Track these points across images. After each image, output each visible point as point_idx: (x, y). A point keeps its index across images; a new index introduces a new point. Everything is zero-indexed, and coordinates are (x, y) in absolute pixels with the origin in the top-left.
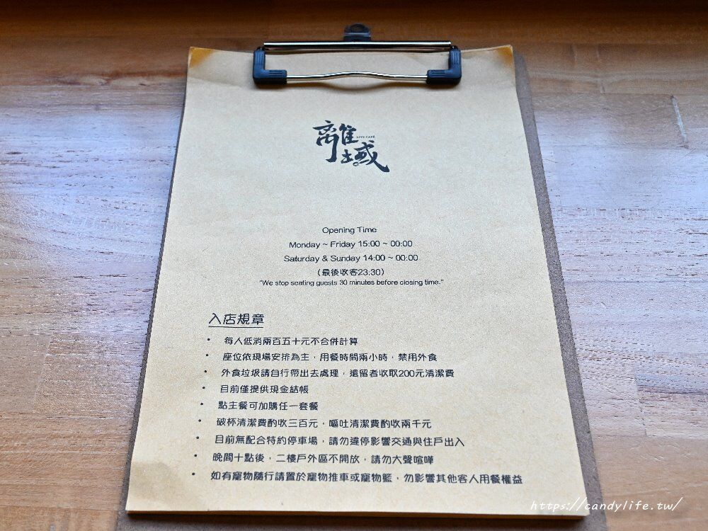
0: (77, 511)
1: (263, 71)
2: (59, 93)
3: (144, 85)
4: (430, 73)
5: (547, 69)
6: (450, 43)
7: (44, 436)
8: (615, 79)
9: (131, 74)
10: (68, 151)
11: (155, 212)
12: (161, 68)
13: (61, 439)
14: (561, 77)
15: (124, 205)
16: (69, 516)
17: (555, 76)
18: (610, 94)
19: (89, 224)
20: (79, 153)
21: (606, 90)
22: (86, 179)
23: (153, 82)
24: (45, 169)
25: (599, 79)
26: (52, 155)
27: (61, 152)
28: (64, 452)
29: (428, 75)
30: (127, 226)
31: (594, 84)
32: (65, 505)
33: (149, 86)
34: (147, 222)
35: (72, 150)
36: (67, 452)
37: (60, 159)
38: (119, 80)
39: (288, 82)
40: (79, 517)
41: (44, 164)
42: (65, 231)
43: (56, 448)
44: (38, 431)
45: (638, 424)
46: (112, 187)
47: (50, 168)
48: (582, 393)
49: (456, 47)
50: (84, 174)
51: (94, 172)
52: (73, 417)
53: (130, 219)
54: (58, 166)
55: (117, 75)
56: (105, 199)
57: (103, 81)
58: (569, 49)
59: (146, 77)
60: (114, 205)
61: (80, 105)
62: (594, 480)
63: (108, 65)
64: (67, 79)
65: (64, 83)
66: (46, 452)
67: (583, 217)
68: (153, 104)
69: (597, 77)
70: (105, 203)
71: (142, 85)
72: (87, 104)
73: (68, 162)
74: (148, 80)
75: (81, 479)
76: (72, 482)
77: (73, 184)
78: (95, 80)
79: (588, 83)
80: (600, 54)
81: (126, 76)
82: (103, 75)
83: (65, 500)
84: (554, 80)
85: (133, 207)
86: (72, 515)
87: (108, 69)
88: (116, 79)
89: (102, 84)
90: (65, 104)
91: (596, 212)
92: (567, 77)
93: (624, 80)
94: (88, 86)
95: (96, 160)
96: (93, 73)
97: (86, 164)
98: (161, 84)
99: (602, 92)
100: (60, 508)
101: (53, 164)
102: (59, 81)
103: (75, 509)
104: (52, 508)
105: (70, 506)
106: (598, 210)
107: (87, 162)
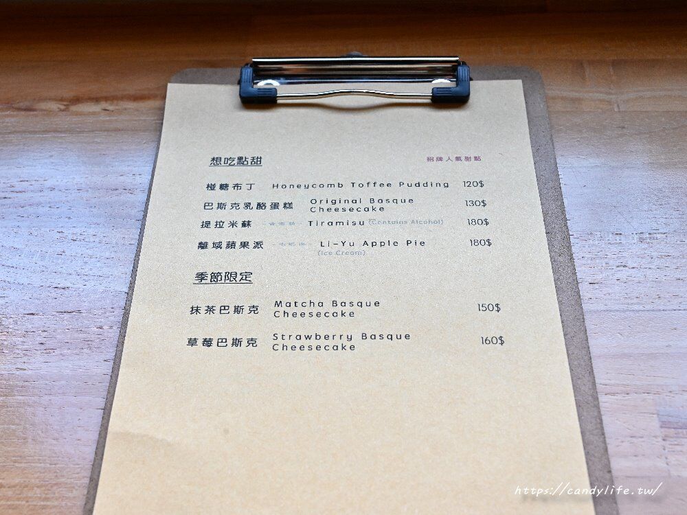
2: (13, 120)
3: (108, 110)
4: (435, 90)
5: (561, 88)
8: (631, 96)
10: (21, 181)
11: (117, 243)
12: (125, 93)
14: (571, 95)
15: (82, 237)
17: (565, 94)
18: (625, 112)
20: (33, 183)
21: (621, 107)
22: (41, 210)
23: (117, 107)
25: (613, 97)
26: (4, 185)
27: (15, 182)
29: (432, 93)
30: (85, 259)
31: (607, 102)
33: (113, 111)
35: (27, 179)
37: (12, 189)
38: (80, 105)
46: (69, 218)
48: (602, 428)
50: (39, 204)
51: (49, 203)
53: (90, 253)
54: (10, 196)
55: (77, 100)
56: (61, 230)
57: (62, 107)
58: (580, 65)
59: (109, 102)
60: (71, 237)
61: (35, 132)
63: (68, 91)
64: (22, 105)
65: (19, 109)
67: (597, 242)
68: (117, 130)
69: (610, 93)
70: (61, 235)
71: (105, 110)
72: (44, 131)
73: (21, 192)
74: (111, 105)
77: (26, 216)
78: (54, 106)
79: (601, 101)
80: (614, 70)
81: (87, 102)
82: (62, 100)
84: (563, 98)
85: (92, 239)
87: (68, 94)
88: (76, 104)
89: (61, 110)
90: (19, 132)
91: (611, 236)
92: (577, 95)
93: (641, 97)
94: (45, 112)
95: (52, 189)
96: (51, 99)
97: (40, 194)
98: (125, 109)
99: (616, 110)
101: (4, 195)
102: (12, 108)
106: (612, 234)
107: (41, 191)
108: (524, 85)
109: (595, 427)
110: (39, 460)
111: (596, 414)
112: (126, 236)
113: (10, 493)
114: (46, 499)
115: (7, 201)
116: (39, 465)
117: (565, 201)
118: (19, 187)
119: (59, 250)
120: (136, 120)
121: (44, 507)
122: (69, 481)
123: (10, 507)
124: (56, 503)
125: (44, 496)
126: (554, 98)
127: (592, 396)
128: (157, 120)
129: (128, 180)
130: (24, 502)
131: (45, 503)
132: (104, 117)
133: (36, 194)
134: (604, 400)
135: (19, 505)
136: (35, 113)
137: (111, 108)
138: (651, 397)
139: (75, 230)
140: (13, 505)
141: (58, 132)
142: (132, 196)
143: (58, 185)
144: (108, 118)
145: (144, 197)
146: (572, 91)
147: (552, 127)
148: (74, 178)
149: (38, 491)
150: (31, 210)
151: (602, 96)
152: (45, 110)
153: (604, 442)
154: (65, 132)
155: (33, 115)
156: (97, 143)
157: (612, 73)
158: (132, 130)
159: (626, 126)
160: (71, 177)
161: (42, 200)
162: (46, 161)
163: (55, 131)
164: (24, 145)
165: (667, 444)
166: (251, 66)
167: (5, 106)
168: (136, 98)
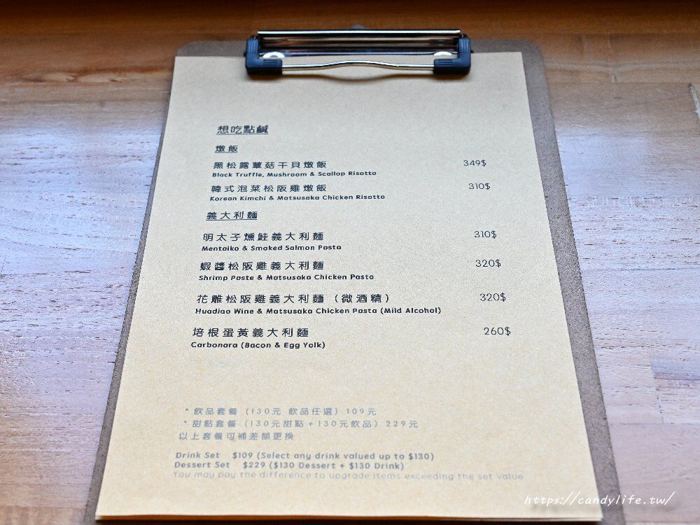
0: (38, 509)
2: (23, 90)
3: (116, 81)
4: (437, 62)
5: (560, 60)
6: (458, 31)
8: (627, 68)
9: (100, 70)
10: (31, 148)
11: (126, 207)
12: (134, 64)
13: (19, 437)
14: (569, 67)
15: (91, 202)
16: (28, 514)
17: (563, 66)
18: (622, 83)
19: (53, 220)
20: (43, 150)
21: (618, 79)
22: (50, 176)
23: (125, 78)
24: (6, 166)
25: (610, 69)
26: (15, 152)
27: (24, 149)
28: (23, 450)
29: (434, 64)
30: (95, 222)
31: (605, 73)
32: (23, 504)
33: (121, 82)
34: (117, 217)
35: (36, 147)
36: (27, 449)
37: (22, 156)
38: (89, 76)
39: (285, 72)
40: (39, 516)
41: (4, 162)
42: (26, 228)
43: (14, 446)
45: (654, 411)
46: (79, 183)
47: (11, 165)
48: (598, 379)
49: (465, 36)
50: (48, 171)
51: (59, 169)
53: (100, 216)
54: (20, 163)
55: (85, 72)
56: (70, 195)
57: (71, 78)
58: (579, 39)
59: (117, 73)
60: (81, 201)
61: (44, 102)
62: (610, 466)
63: (76, 62)
64: (31, 76)
65: (28, 80)
67: (594, 206)
68: (125, 100)
69: (607, 66)
70: (71, 199)
71: (113, 81)
72: (54, 101)
73: (31, 159)
74: (120, 76)
75: (41, 477)
76: (32, 481)
77: (36, 181)
78: (63, 77)
79: (601, 72)
80: (611, 43)
81: (95, 73)
82: (70, 71)
83: (22, 498)
84: (564, 71)
85: (101, 203)
86: (31, 514)
87: (77, 66)
88: (84, 75)
89: (69, 81)
90: (28, 102)
91: (607, 200)
92: (576, 67)
93: (637, 69)
94: (54, 83)
95: (62, 156)
96: (59, 71)
97: (51, 160)
98: (133, 80)
99: (613, 81)
100: (17, 506)
101: (15, 161)
102: (22, 79)
103: (33, 507)
104: (9, 507)
105: (29, 505)
106: (609, 199)
107: (52, 158)
108: (524, 57)
113: (24, 441)
115: (18, 167)
116: (53, 415)
117: (563, 167)
118: (29, 154)
119: (69, 214)
120: (143, 91)
126: (552, 71)
128: (165, 90)
129: (136, 148)
130: (38, 449)
132: (112, 88)
133: (46, 161)
134: (601, 353)
136: (44, 83)
137: (119, 79)
138: (645, 350)
141: (67, 101)
142: (141, 162)
143: (68, 153)
144: (116, 89)
145: (152, 164)
146: (571, 63)
147: (551, 97)
148: (83, 146)
150: (40, 175)
151: (599, 68)
152: (54, 81)
154: (74, 101)
155: (43, 85)
156: (106, 112)
157: (610, 47)
158: (141, 100)
159: (623, 97)
160: (80, 144)
161: (53, 166)
162: (57, 129)
163: (65, 101)
164: (34, 114)
165: (660, 393)
166: (257, 38)
167: (15, 77)
168: (143, 70)
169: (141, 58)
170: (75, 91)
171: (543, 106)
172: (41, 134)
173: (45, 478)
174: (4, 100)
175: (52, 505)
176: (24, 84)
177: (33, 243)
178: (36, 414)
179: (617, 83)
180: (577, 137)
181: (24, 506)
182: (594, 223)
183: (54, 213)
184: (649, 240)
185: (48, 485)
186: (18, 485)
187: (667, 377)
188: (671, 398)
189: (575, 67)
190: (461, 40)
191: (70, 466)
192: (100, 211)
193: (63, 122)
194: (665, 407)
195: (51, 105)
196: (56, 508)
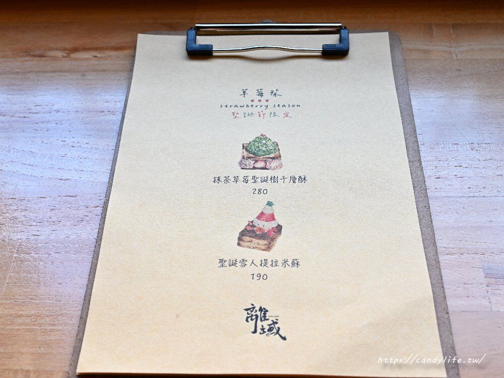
0: (36, 371)
1: (194, 46)
2: (31, 63)
3: (97, 57)
4: (325, 46)
5: (415, 43)
6: (340, 24)
7: (11, 315)
8: (465, 48)
9: (86, 49)
10: (36, 106)
11: (103, 149)
12: (110, 45)
14: (423, 47)
15: (78, 145)
16: (29, 376)
17: (418, 47)
18: (461, 59)
19: (51, 158)
20: (44, 107)
21: (458, 56)
22: (49, 126)
23: (103, 55)
24: (19, 119)
25: (453, 49)
26: (24, 108)
27: (32, 106)
28: (27, 327)
29: (323, 48)
30: (81, 160)
31: (449, 52)
32: (26, 368)
33: (100, 57)
34: (96, 156)
35: (40, 104)
37: (29, 111)
38: (78, 53)
39: (215, 54)
41: (16, 115)
42: (32, 164)
43: (20, 324)
44: (6, 312)
45: (485, 302)
46: (70, 131)
47: (22, 117)
49: (345, 28)
50: (48, 122)
51: (56, 121)
52: (35, 301)
53: (84, 155)
54: (28, 116)
55: (75, 50)
56: (63, 140)
57: (65, 55)
58: (429, 27)
59: (98, 51)
60: (71, 144)
61: (46, 72)
63: (69, 42)
64: (37, 53)
65: (35, 56)
66: (12, 328)
67: (441, 150)
68: (104, 71)
69: (451, 47)
70: (64, 143)
71: (95, 57)
72: (52, 71)
73: (36, 113)
74: (99, 53)
75: (40, 348)
76: (32, 350)
77: (39, 129)
78: (59, 54)
79: (444, 51)
80: (453, 30)
81: (82, 51)
82: (65, 49)
83: (26, 363)
84: (418, 50)
85: (86, 146)
86: (32, 375)
87: (69, 45)
88: (75, 52)
89: (64, 57)
90: (34, 72)
91: (450, 145)
93: (472, 49)
95: (58, 111)
96: (57, 49)
97: (49, 115)
98: (109, 56)
99: (455, 58)
100: (22, 369)
101: (24, 115)
102: (30, 55)
103: (34, 370)
104: (16, 370)
105: (31, 368)
106: (452, 144)
107: (50, 113)
109: (437, 282)
110: (48, 298)
111: (438, 273)
112: (110, 144)
113: (28, 320)
114: (54, 325)
115: (26, 119)
116: (48, 301)
118: (34, 109)
119: (63, 154)
120: (116, 64)
121: (52, 331)
122: (69, 312)
123: (27, 330)
124: (60, 328)
125: (52, 322)
126: (411, 50)
127: (435, 260)
129: (111, 105)
130: (38, 327)
131: (52, 327)
132: (94, 62)
133: (47, 115)
134: (444, 258)
135: (35, 328)
136: (46, 58)
137: (99, 55)
138: (478, 256)
139: (74, 140)
140: (30, 329)
141: (62, 71)
142: (114, 116)
143: (62, 109)
144: (97, 63)
146: (425, 45)
148: (73, 104)
149: (48, 319)
150: (42, 125)
151: (445, 49)
152: (52, 57)
153: (444, 292)
154: (67, 71)
155: (44, 60)
156: (90, 79)
158: (114, 71)
159: (462, 69)
160: (71, 103)
161: (51, 118)
162: (54, 92)
163: (61, 71)
164: (38, 80)
165: (489, 289)
166: (195, 29)
167: (25, 53)
168: (117, 49)
169: (115, 40)
170: (67, 64)
171: (401, 79)
172: (43, 95)
173: (42, 349)
174: (17, 70)
175: (47, 369)
176: (32, 58)
177: (36, 175)
178: (37, 301)
179: (457, 59)
180: (428, 99)
181: (26, 369)
182: (441, 162)
183: (52, 153)
184: (481, 175)
185: (44, 354)
186: (22, 353)
187: (495, 277)
188: (497, 292)
189: (427, 47)
190: (342, 31)
191: (60, 340)
192: (84, 152)
193: (59, 86)
194: (493, 299)
195: (50, 74)
196: (50, 371)
